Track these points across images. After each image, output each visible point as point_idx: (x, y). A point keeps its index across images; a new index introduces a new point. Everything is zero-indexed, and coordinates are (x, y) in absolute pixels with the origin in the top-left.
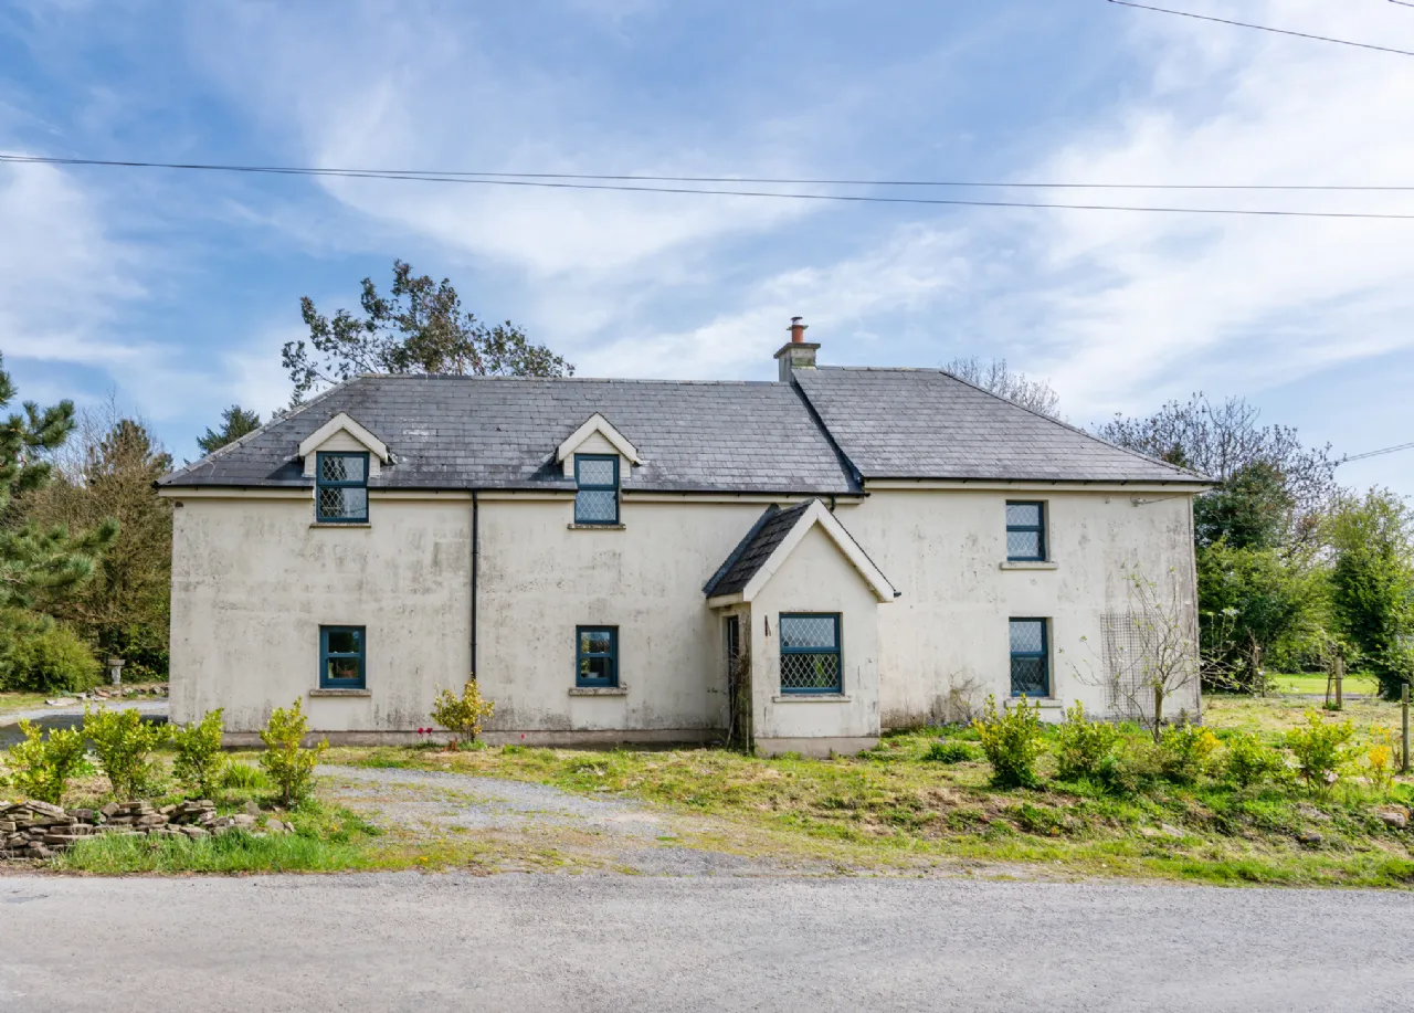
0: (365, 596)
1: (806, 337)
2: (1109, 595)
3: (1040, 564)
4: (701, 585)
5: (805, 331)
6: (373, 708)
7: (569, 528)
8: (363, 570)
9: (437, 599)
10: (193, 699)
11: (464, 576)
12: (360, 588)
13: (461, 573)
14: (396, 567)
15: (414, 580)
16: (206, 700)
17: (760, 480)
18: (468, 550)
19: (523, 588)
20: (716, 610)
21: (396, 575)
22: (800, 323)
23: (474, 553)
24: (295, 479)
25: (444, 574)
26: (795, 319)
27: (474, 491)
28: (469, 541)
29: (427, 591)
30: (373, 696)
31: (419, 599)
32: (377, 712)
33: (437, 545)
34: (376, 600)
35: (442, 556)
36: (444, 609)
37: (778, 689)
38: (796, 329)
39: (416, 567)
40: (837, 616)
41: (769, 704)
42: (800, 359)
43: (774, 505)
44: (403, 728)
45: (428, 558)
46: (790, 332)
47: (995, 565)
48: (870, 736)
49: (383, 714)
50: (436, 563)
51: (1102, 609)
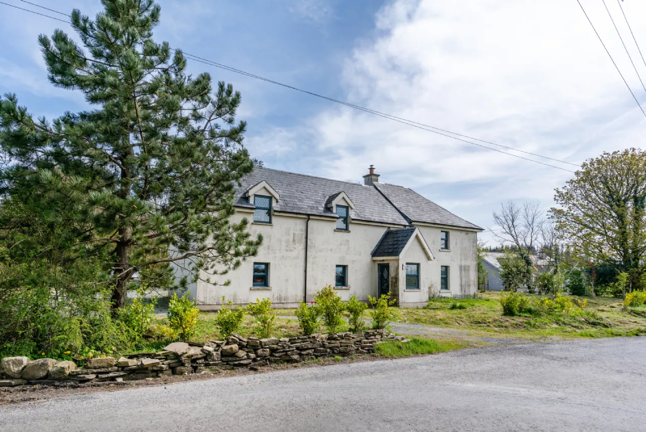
0: (270, 252)
1: (375, 172)
2: (461, 260)
3: (446, 250)
4: (370, 253)
5: (374, 170)
6: (272, 295)
7: (335, 231)
8: (270, 241)
9: (294, 254)
10: (206, 291)
11: (302, 246)
12: (269, 248)
13: (302, 245)
14: (281, 241)
15: (287, 246)
16: (212, 291)
17: (385, 219)
18: (304, 236)
19: (321, 251)
20: (374, 261)
21: (281, 244)
22: (373, 167)
23: (307, 238)
24: (246, 204)
25: (297, 245)
26: (371, 166)
27: (309, 215)
28: (304, 233)
29: (291, 251)
30: (273, 289)
31: (289, 254)
32: (273, 296)
33: (294, 234)
34: (274, 253)
35: (296, 238)
36: (296, 258)
37: (405, 287)
38: (372, 169)
39: (287, 242)
40: (418, 265)
41: (403, 292)
42: (374, 179)
43: (389, 227)
44: (282, 302)
45: (291, 239)
46: (369, 170)
47: (438, 250)
48: (426, 302)
49: (275, 297)
50: (294, 241)
51: (459, 264)
